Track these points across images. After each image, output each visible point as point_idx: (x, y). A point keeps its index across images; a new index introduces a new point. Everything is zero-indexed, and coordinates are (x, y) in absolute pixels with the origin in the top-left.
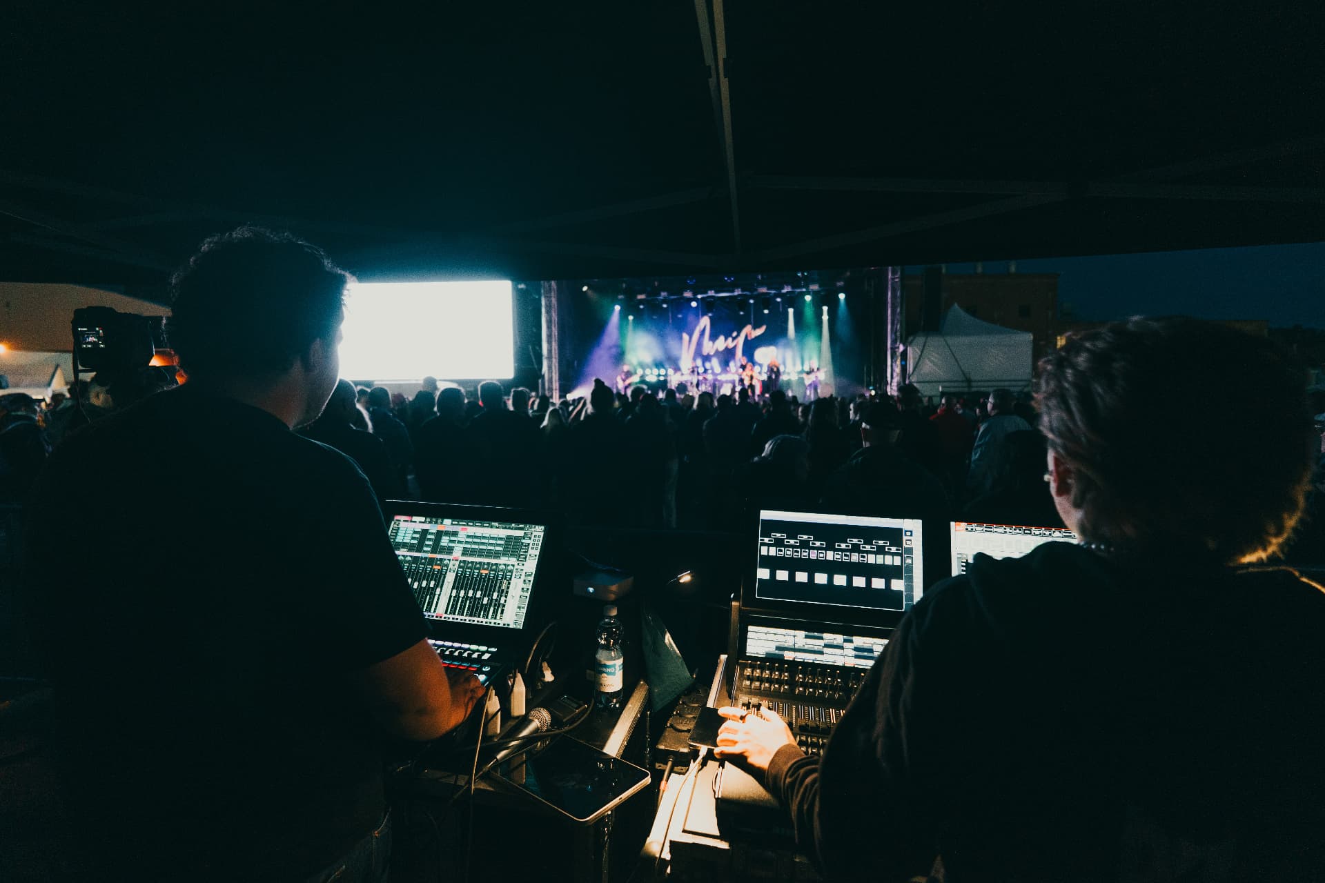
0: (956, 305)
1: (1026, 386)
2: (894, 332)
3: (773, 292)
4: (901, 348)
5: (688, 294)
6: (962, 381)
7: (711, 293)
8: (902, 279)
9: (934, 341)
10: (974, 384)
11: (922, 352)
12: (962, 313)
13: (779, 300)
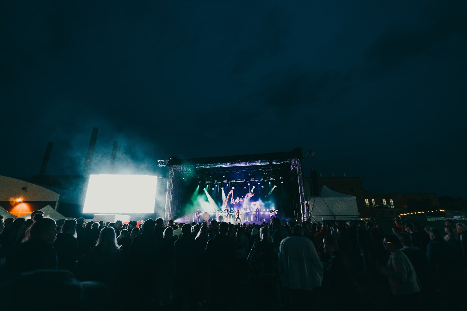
0: (325, 186)
1: (357, 218)
2: (302, 195)
3: (257, 181)
4: (306, 202)
5: (225, 181)
6: (332, 216)
7: (234, 181)
8: (302, 175)
9: (318, 199)
10: (336, 217)
11: (314, 204)
12: (327, 189)
13: (259, 184)
